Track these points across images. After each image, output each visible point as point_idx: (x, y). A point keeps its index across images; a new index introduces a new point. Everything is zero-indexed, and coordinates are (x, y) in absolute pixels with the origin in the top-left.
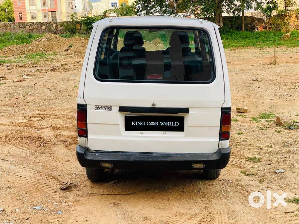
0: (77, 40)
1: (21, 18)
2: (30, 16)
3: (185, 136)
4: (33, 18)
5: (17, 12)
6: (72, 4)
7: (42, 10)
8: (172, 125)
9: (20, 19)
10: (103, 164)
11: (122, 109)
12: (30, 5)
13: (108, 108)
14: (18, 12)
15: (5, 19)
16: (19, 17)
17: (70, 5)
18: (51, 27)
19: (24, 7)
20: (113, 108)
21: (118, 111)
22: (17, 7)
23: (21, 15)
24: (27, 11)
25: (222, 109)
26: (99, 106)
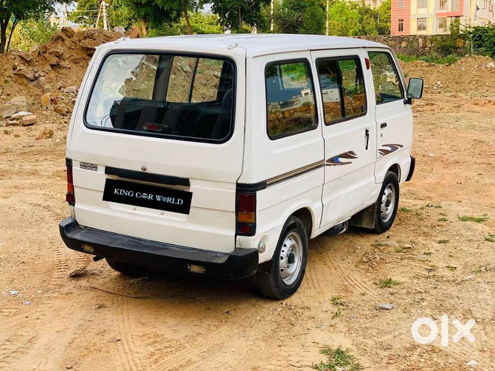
0: (417, 67)
1: (401, 29)
2: (416, 25)
3: (188, 221)
4: (419, 28)
5: (395, 18)
6: (492, 4)
7: (438, 14)
8: (173, 203)
9: (399, 30)
10: (84, 245)
11: (109, 170)
12: (418, 7)
13: (94, 167)
14: (397, 18)
15: (373, 30)
16: (398, 27)
17: (488, 4)
18: (415, 44)
19: (409, 10)
20: (99, 167)
21: (104, 173)
22: (396, 11)
23: (402, 23)
24: (411, 17)
25: (238, 185)
26: (84, 163)
